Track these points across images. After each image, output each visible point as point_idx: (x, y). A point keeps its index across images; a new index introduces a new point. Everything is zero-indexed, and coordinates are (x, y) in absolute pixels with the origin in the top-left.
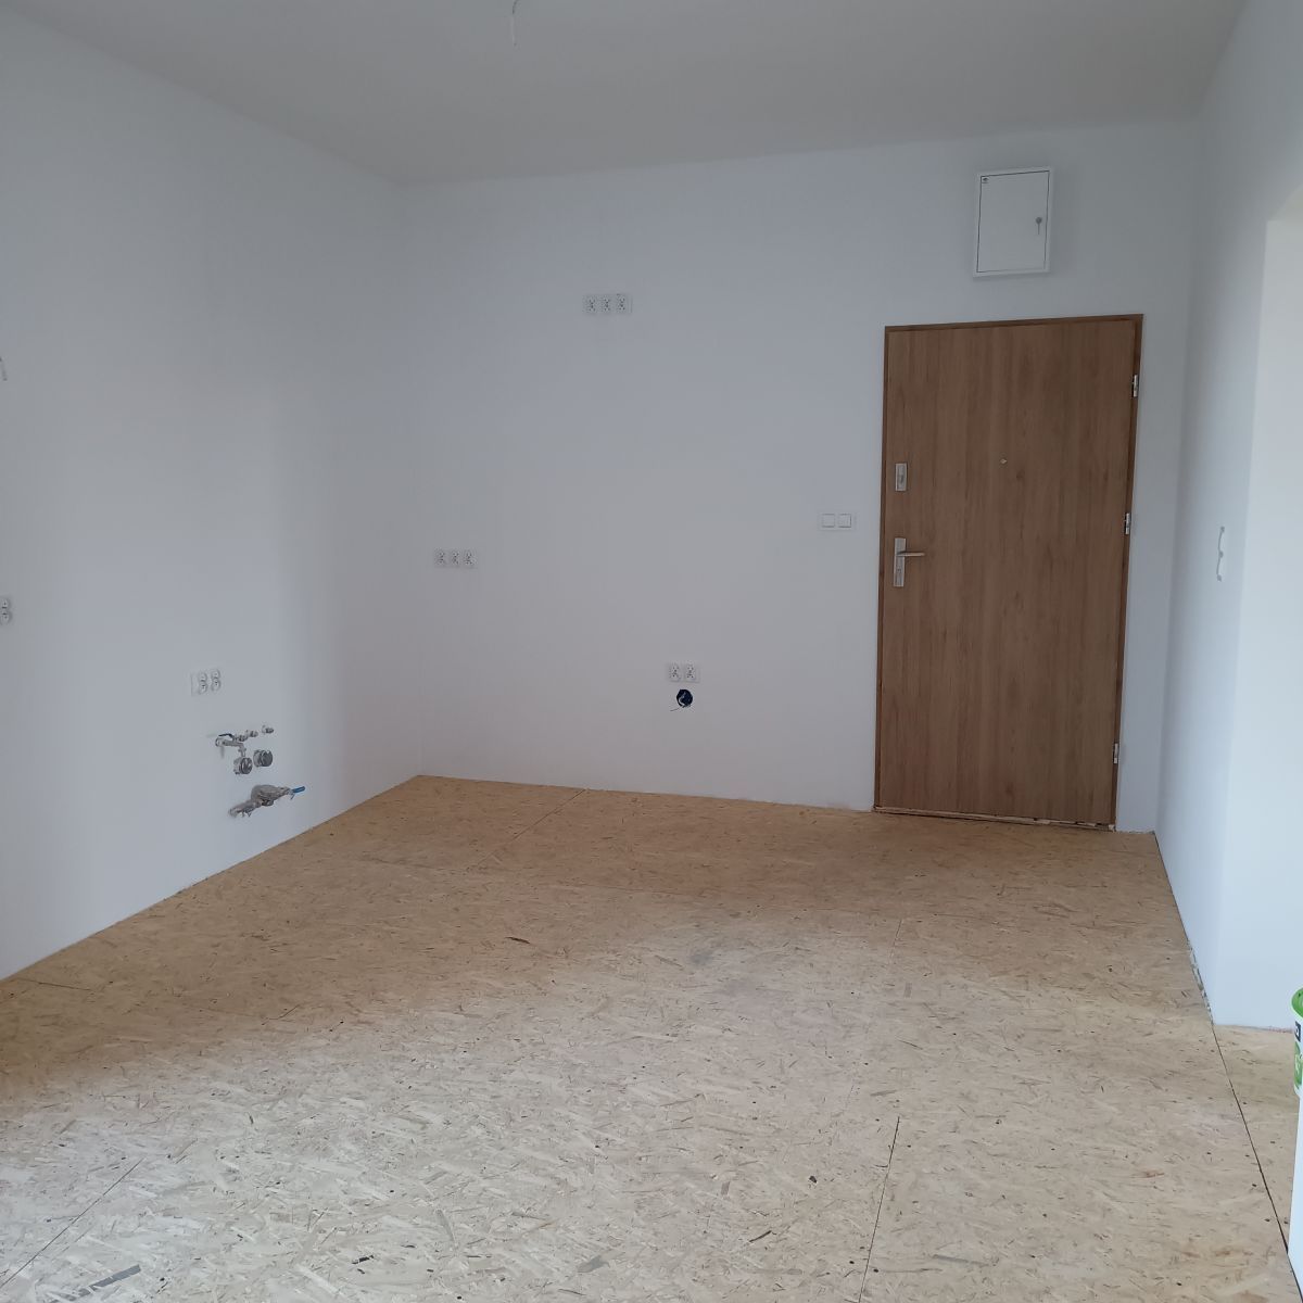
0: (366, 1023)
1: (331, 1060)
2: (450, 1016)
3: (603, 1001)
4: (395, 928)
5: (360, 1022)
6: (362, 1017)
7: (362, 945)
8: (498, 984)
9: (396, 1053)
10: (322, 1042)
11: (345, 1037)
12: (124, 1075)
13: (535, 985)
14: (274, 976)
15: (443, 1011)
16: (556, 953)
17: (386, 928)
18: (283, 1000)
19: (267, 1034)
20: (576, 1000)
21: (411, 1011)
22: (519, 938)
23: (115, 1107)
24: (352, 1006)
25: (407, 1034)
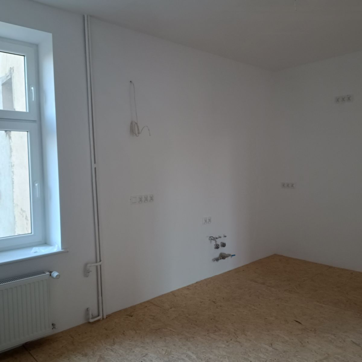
0: (239, 342)
1: (225, 354)
2: (267, 347)
3: (326, 355)
4: (256, 308)
5: (237, 341)
6: (238, 339)
7: (244, 312)
8: (287, 338)
9: (246, 357)
10: (224, 346)
11: (231, 346)
12: (165, 342)
13: (301, 342)
14: (215, 317)
15: (265, 344)
16: (311, 330)
17: (253, 307)
18: (216, 326)
19: (208, 338)
20: (315, 352)
21: (255, 342)
22: (298, 321)
23: (159, 353)
24: (236, 334)
25: (251, 350)
